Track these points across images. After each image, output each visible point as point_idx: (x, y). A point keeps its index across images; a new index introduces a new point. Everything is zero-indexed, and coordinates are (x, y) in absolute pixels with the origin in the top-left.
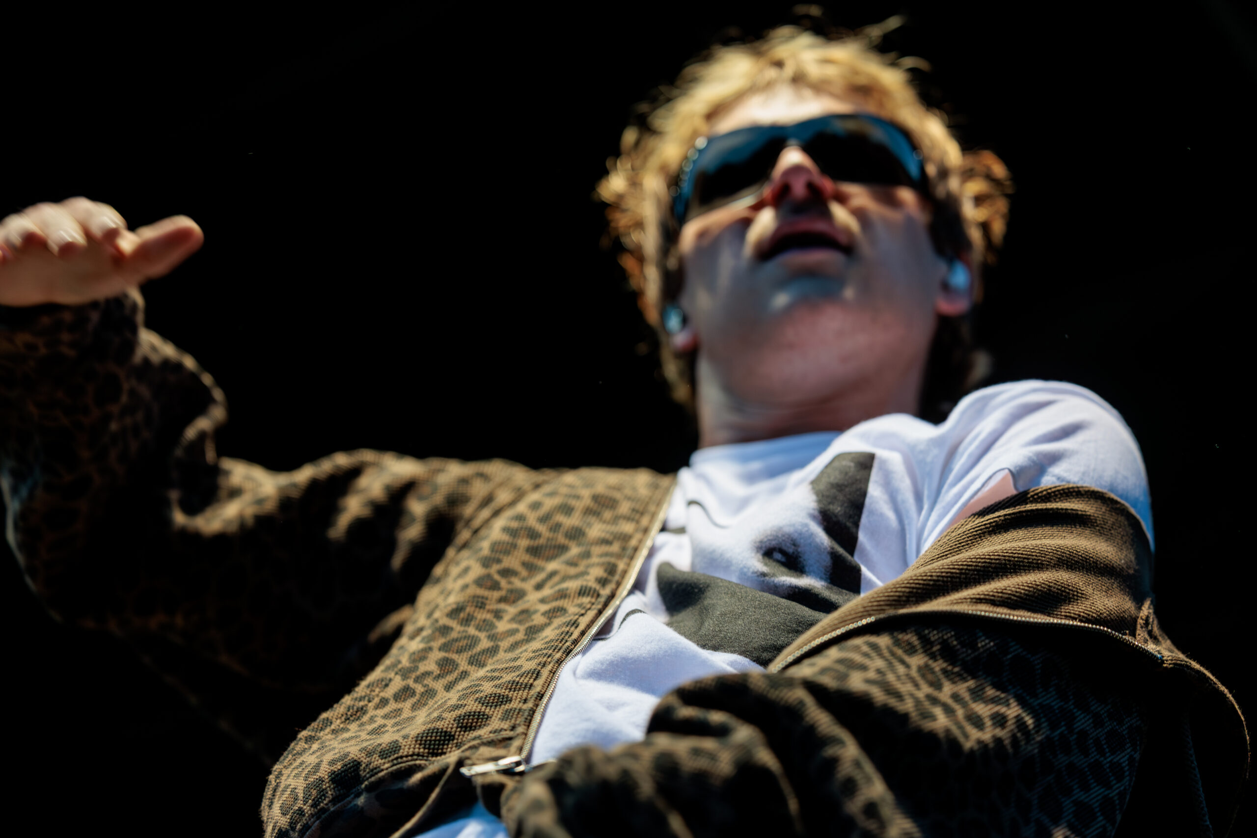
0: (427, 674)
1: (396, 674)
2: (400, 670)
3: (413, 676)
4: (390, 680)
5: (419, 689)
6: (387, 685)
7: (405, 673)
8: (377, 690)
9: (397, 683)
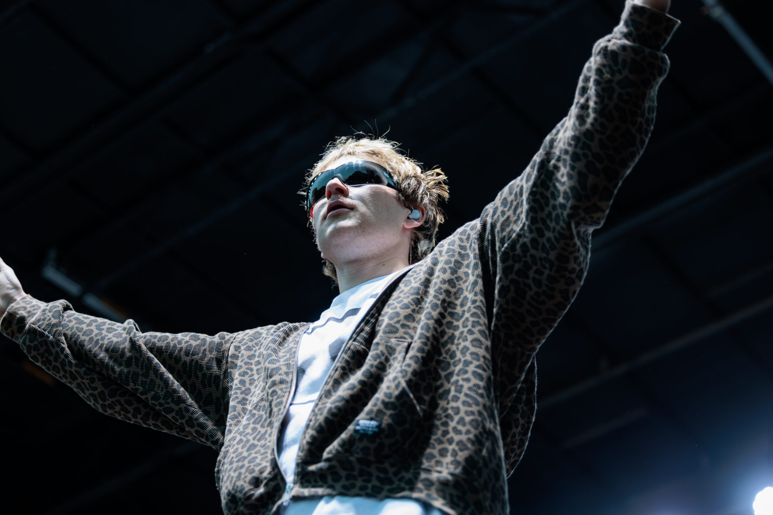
0: (248, 434)
1: (238, 434)
2: (240, 433)
3: (244, 434)
4: (236, 437)
5: (245, 439)
6: (235, 439)
7: (241, 434)
8: (232, 441)
9: (238, 438)
